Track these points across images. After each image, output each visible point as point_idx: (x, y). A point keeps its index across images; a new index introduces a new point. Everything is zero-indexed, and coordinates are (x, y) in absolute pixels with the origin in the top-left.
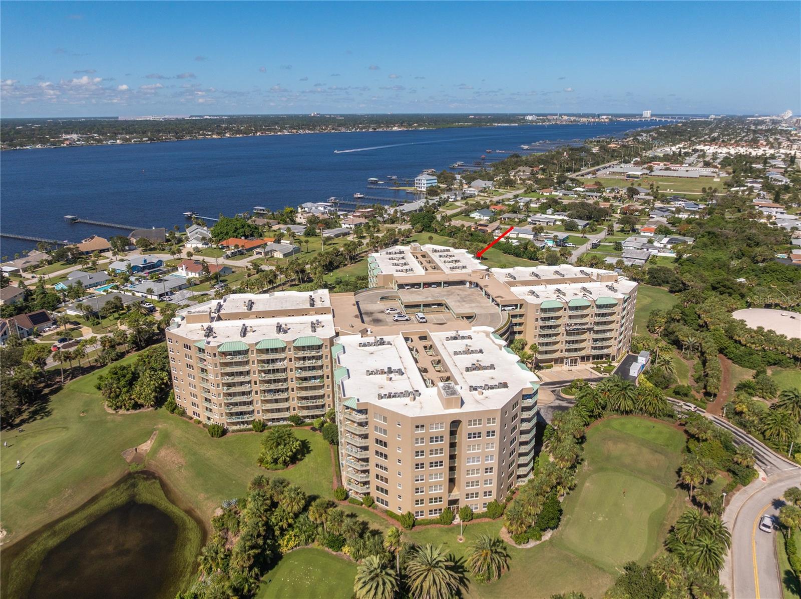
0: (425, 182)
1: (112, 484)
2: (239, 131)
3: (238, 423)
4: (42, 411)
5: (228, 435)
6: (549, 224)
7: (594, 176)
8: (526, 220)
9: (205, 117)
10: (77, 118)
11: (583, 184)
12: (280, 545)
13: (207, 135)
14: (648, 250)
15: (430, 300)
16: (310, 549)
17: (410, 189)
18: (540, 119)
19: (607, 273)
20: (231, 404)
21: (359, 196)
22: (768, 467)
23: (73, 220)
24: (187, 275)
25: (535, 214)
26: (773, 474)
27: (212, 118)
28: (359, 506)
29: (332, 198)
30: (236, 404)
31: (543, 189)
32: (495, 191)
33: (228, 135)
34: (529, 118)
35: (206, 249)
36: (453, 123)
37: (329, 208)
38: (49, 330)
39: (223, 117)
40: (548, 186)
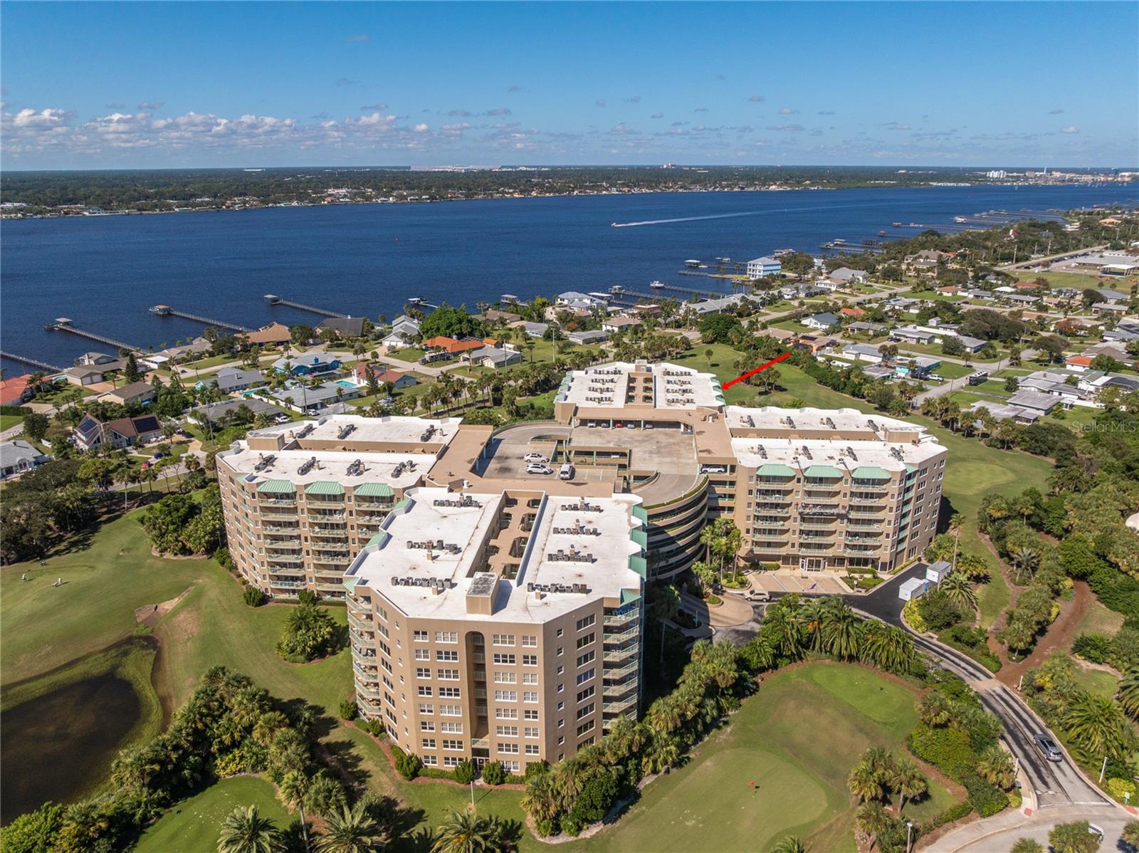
0: (762, 268)
1: (104, 647)
2: (551, 189)
3: (287, 591)
4: (83, 544)
5: (270, 604)
6: (921, 341)
7: (1046, 269)
8: (888, 334)
9: (521, 168)
10: (361, 168)
11: (1016, 280)
12: (216, 765)
13: (507, 193)
14: (1060, 394)
15: (611, 446)
16: (256, 779)
17: (737, 278)
18: (1012, 177)
19: (907, 428)
20: (278, 564)
21: (657, 285)
22: (1050, 792)
23: (274, 300)
24: (359, 383)
25: (906, 326)
26: (1051, 807)
27: (529, 169)
28: (364, 732)
29: (617, 287)
30: (284, 565)
31: (945, 285)
32: (867, 286)
33: (534, 194)
34: (994, 174)
35: (408, 349)
36: (866, 181)
37: (598, 301)
38: (155, 441)
39: (543, 169)
40: (954, 282)
